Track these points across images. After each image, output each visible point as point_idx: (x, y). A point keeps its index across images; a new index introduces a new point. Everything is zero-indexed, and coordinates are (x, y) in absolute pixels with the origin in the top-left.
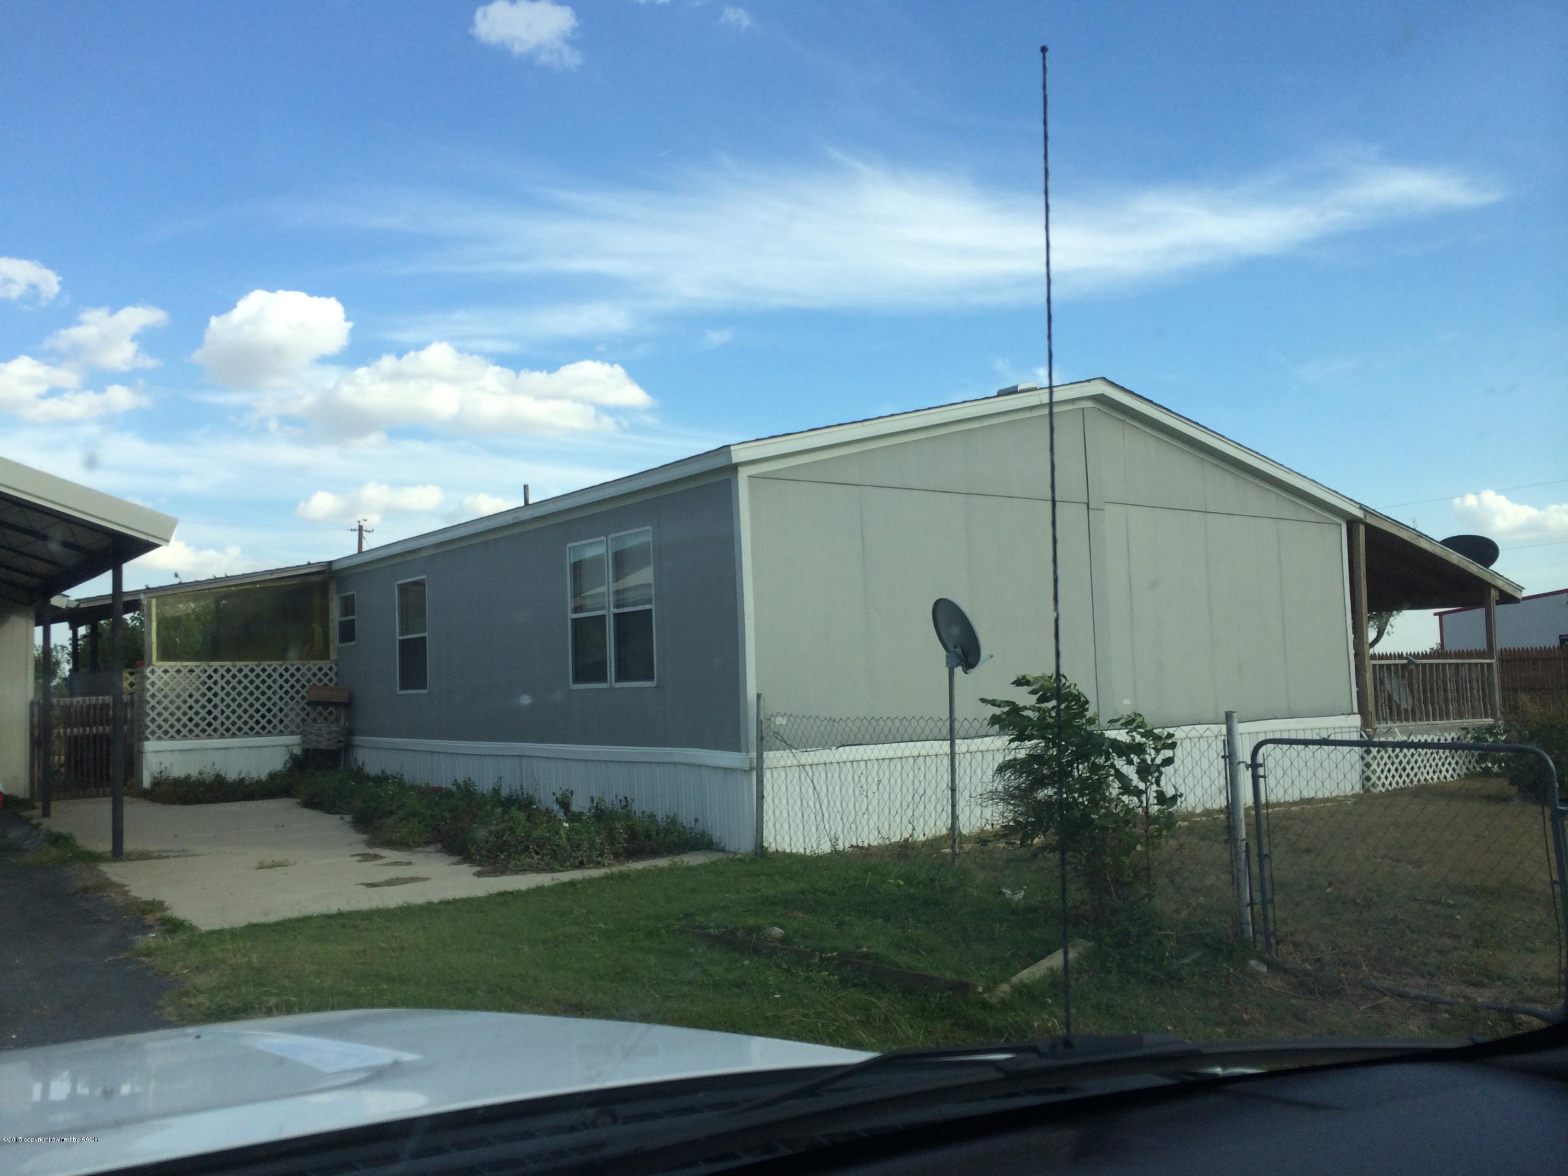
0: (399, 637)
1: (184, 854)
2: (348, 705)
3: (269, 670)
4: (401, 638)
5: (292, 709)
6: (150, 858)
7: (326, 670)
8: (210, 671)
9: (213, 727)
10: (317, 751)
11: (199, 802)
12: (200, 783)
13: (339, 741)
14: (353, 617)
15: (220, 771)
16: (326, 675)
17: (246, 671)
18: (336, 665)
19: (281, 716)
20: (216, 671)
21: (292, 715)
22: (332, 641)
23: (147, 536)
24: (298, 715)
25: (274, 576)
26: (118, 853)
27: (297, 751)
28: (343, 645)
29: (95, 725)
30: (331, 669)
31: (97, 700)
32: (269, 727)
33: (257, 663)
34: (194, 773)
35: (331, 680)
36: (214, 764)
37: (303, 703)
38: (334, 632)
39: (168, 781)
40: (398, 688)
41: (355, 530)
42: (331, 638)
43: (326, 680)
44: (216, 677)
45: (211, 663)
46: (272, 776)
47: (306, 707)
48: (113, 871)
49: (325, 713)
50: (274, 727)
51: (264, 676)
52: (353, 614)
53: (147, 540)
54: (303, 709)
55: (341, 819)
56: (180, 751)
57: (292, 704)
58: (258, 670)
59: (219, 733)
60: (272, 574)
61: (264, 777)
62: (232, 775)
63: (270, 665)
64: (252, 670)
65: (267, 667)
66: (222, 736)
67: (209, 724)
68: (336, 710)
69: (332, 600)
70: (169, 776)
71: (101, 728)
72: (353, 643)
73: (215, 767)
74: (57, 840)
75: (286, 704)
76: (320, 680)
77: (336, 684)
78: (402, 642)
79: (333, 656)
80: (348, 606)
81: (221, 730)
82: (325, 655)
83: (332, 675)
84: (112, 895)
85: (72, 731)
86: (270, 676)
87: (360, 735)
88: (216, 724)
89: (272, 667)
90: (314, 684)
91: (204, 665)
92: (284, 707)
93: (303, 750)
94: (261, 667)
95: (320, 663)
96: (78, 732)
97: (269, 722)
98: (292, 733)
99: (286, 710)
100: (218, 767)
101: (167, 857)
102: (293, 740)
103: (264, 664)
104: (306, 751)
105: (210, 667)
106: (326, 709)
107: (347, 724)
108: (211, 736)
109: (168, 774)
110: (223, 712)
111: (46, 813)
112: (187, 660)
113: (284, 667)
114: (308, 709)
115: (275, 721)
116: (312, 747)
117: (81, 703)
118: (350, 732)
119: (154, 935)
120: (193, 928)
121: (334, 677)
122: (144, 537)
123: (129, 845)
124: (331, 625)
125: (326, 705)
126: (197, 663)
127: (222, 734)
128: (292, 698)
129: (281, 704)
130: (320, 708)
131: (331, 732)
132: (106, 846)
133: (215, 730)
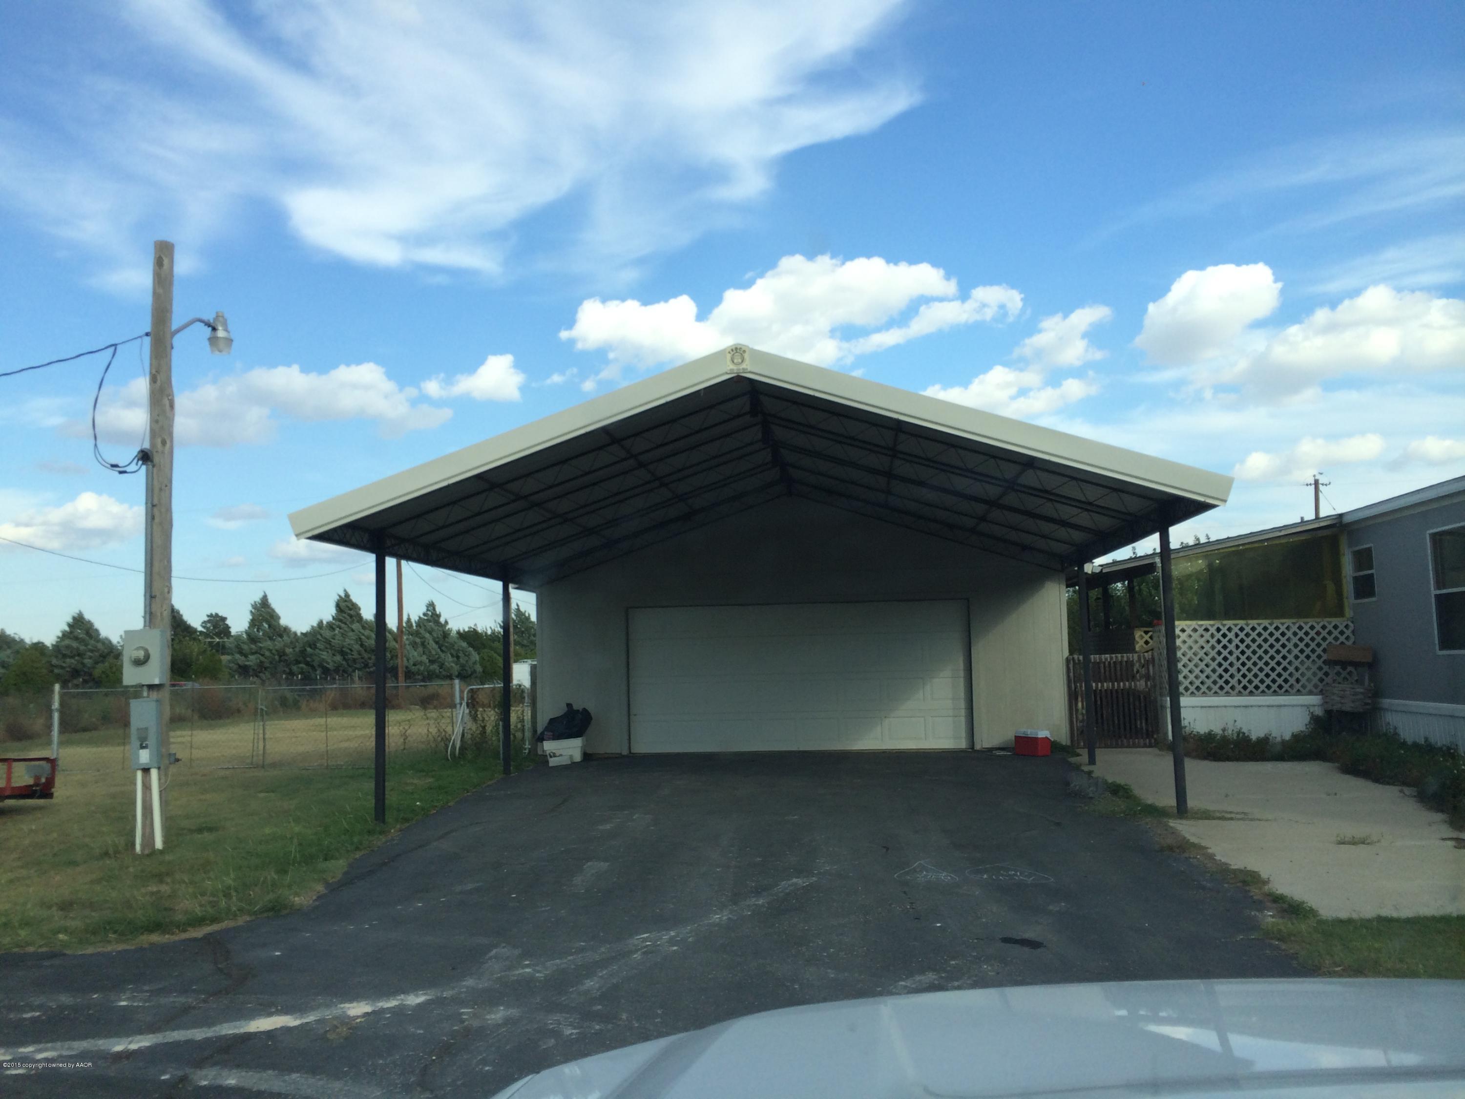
0: (1434, 592)
1: (1245, 817)
2: (1372, 665)
3: (1283, 628)
4: (1439, 592)
5: (1308, 669)
6: (1214, 818)
7: (1341, 627)
8: (1224, 630)
9: (1230, 685)
10: (1342, 713)
11: (1228, 759)
12: (1224, 741)
13: (1366, 704)
14: (1370, 572)
15: (1241, 728)
16: (1342, 633)
17: (1259, 629)
18: (1352, 622)
19: (1297, 675)
20: (1229, 629)
21: (1309, 674)
22: (1347, 598)
23: (1205, 498)
24: (1315, 674)
25: (1282, 533)
26: (1182, 810)
27: (1319, 712)
28: (1359, 601)
29: (1122, 680)
30: (1347, 627)
31: (1122, 657)
32: (1286, 686)
33: (1269, 621)
34: (1217, 729)
35: (1347, 638)
36: (1235, 721)
37: (1320, 663)
38: (1348, 588)
39: (1192, 735)
40: (1437, 647)
41: (1310, 484)
42: (1345, 595)
43: (1342, 639)
44: (1231, 635)
45: (1225, 622)
46: (1296, 737)
47: (1323, 666)
48: (1187, 829)
49: (1344, 674)
50: (1291, 686)
51: (1277, 634)
52: (1371, 568)
53: (1205, 501)
54: (1320, 669)
55: (1401, 791)
56: (1202, 707)
57: (1308, 663)
58: (1271, 629)
59: (1237, 691)
60: (1280, 531)
61: (1287, 737)
62: (1256, 733)
63: (1284, 623)
64: (1265, 629)
65: (1280, 626)
66: (1240, 694)
67: (1227, 682)
68: (1356, 669)
69: (1344, 554)
70: (1192, 732)
71: (1127, 683)
72: (1374, 599)
73: (1237, 724)
74: (1117, 790)
75: (1302, 663)
76: (1336, 639)
77: (1354, 643)
78: (1438, 597)
79: (1349, 613)
80: (1364, 559)
81: (1239, 688)
82: (1340, 613)
83: (1348, 632)
84: (1198, 857)
85: (1102, 686)
86: (1283, 634)
87: (1388, 698)
88: (1233, 682)
89: (1286, 626)
90: (1330, 643)
91: (1217, 624)
92: (1299, 666)
93: (1325, 711)
94: (1274, 626)
95: (1335, 621)
96: (1108, 687)
97: (1286, 681)
98: (1310, 693)
99: (1302, 669)
100: (1239, 725)
101: (1232, 819)
102: (1314, 700)
103: (1277, 622)
104: (1329, 712)
105: (1224, 625)
106: (1344, 669)
107: (1372, 685)
108: (1230, 693)
109: (1192, 730)
110: (1239, 670)
111: (1092, 761)
112: (1202, 620)
113: (1297, 625)
114: (1326, 668)
115: (1292, 681)
116: (1335, 708)
117: (1109, 660)
118: (1376, 694)
119: (1271, 914)
120: (1312, 912)
121: (1351, 635)
122: (1201, 499)
123: (1192, 803)
124: (1344, 581)
125: (1344, 664)
126: (1212, 622)
127: (1240, 692)
128: (1308, 657)
129: (1297, 663)
130: (1338, 668)
131: (1355, 694)
132: (1169, 800)
133: (1233, 688)
